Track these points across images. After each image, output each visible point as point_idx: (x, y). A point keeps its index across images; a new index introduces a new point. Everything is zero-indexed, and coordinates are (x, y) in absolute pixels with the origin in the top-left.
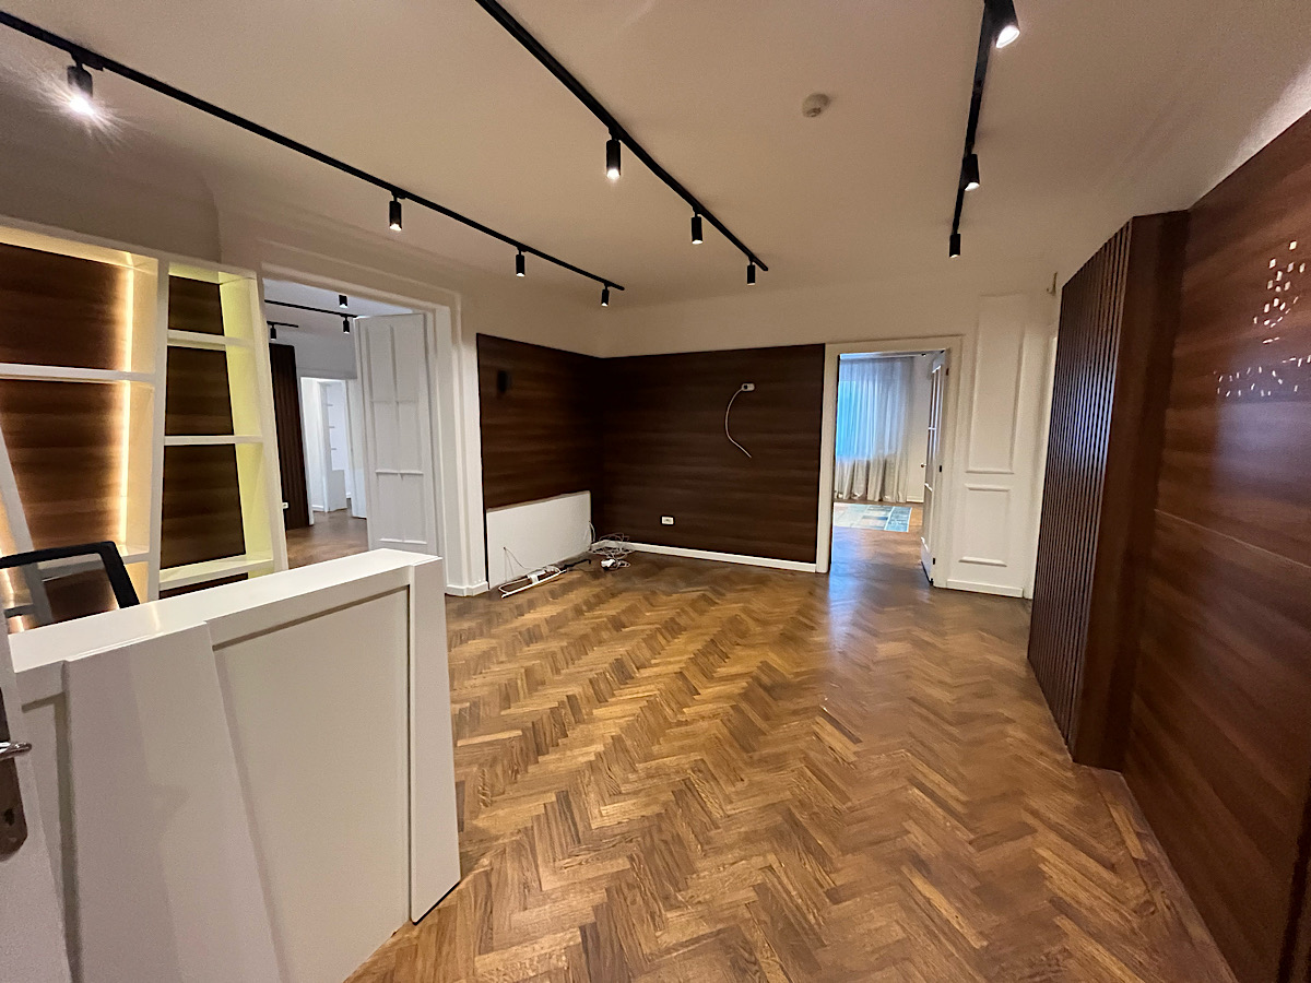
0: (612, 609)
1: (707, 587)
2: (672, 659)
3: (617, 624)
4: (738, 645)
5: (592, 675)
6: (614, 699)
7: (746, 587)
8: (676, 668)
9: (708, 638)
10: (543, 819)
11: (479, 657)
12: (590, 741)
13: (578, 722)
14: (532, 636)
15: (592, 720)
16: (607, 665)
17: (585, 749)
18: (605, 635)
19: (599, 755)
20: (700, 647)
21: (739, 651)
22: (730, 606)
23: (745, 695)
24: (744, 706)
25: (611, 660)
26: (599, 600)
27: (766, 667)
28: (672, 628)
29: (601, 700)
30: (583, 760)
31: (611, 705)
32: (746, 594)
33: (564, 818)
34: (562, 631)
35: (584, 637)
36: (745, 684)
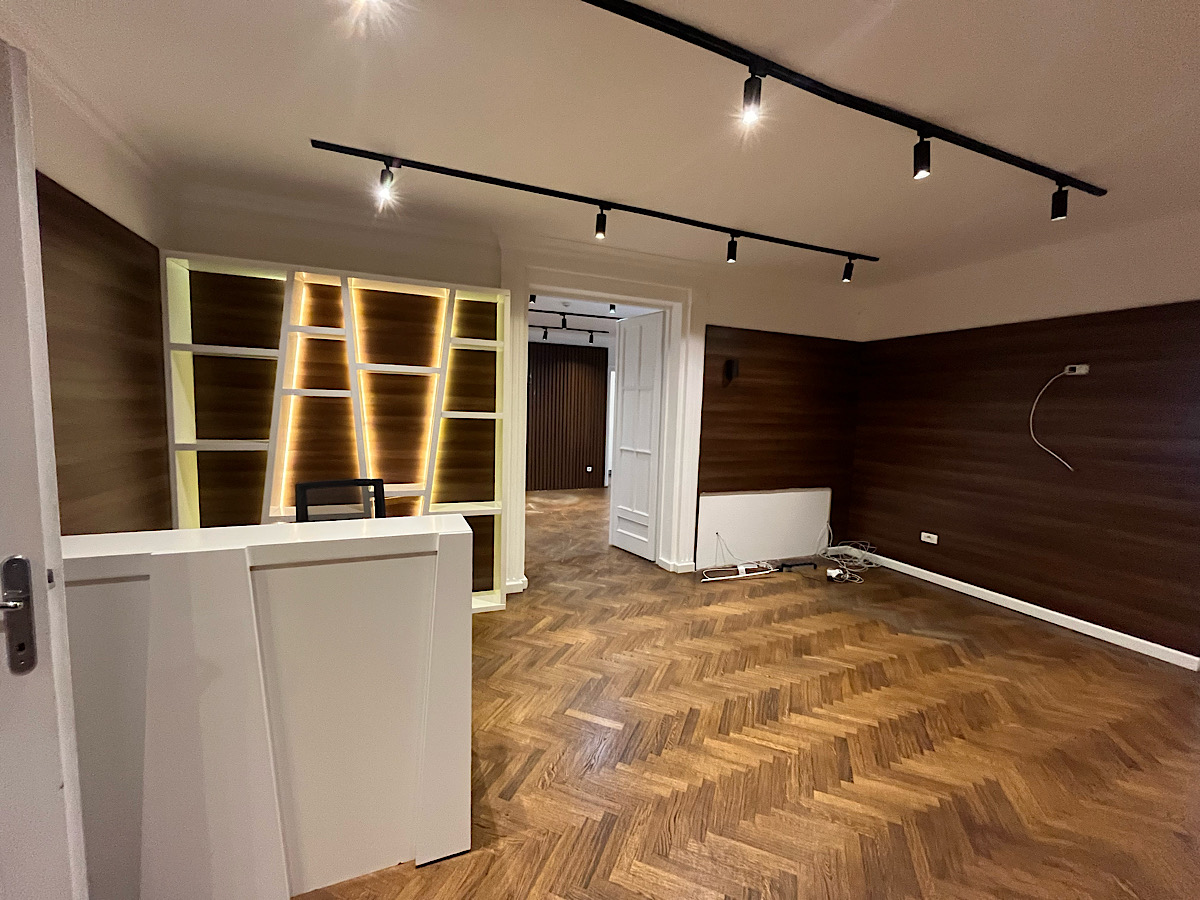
0: (807, 627)
1: (959, 637)
2: (842, 717)
3: (801, 647)
4: (961, 737)
5: (733, 696)
6: (736, 736)
7: (1030, 655)
8: (842, 731)
9: (914, 708)
10: (575, 833)
11: (642, 633)
12: (679, 771)
13: (681, 743)
14: (703, 630)
15: (697, 749)
16: (757, 691)
17: (666, 779)
18: (778, 654)
19: (676, 795)
20: (894, 716)
21: (956, 746)
22: (981, 676)
23: (925, 820)
24: (914, 834)
25: (766, 687)
26: (799, 613)
27: (992, 791)
28: (870, 676)
29: (722, 730)
30: (657, 790)
31: (729, 742)
32: (1023, 667)
33: (592, 847)
34: (736, 634)
35: (755, 649)
36: (935, 802)
